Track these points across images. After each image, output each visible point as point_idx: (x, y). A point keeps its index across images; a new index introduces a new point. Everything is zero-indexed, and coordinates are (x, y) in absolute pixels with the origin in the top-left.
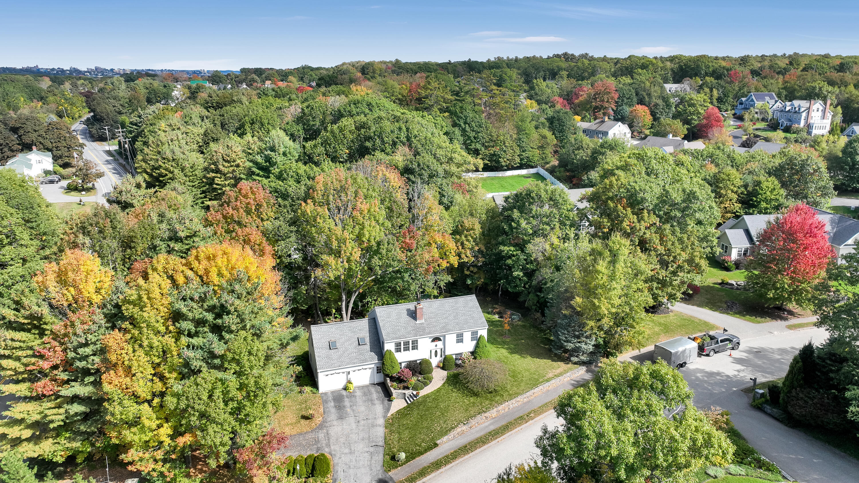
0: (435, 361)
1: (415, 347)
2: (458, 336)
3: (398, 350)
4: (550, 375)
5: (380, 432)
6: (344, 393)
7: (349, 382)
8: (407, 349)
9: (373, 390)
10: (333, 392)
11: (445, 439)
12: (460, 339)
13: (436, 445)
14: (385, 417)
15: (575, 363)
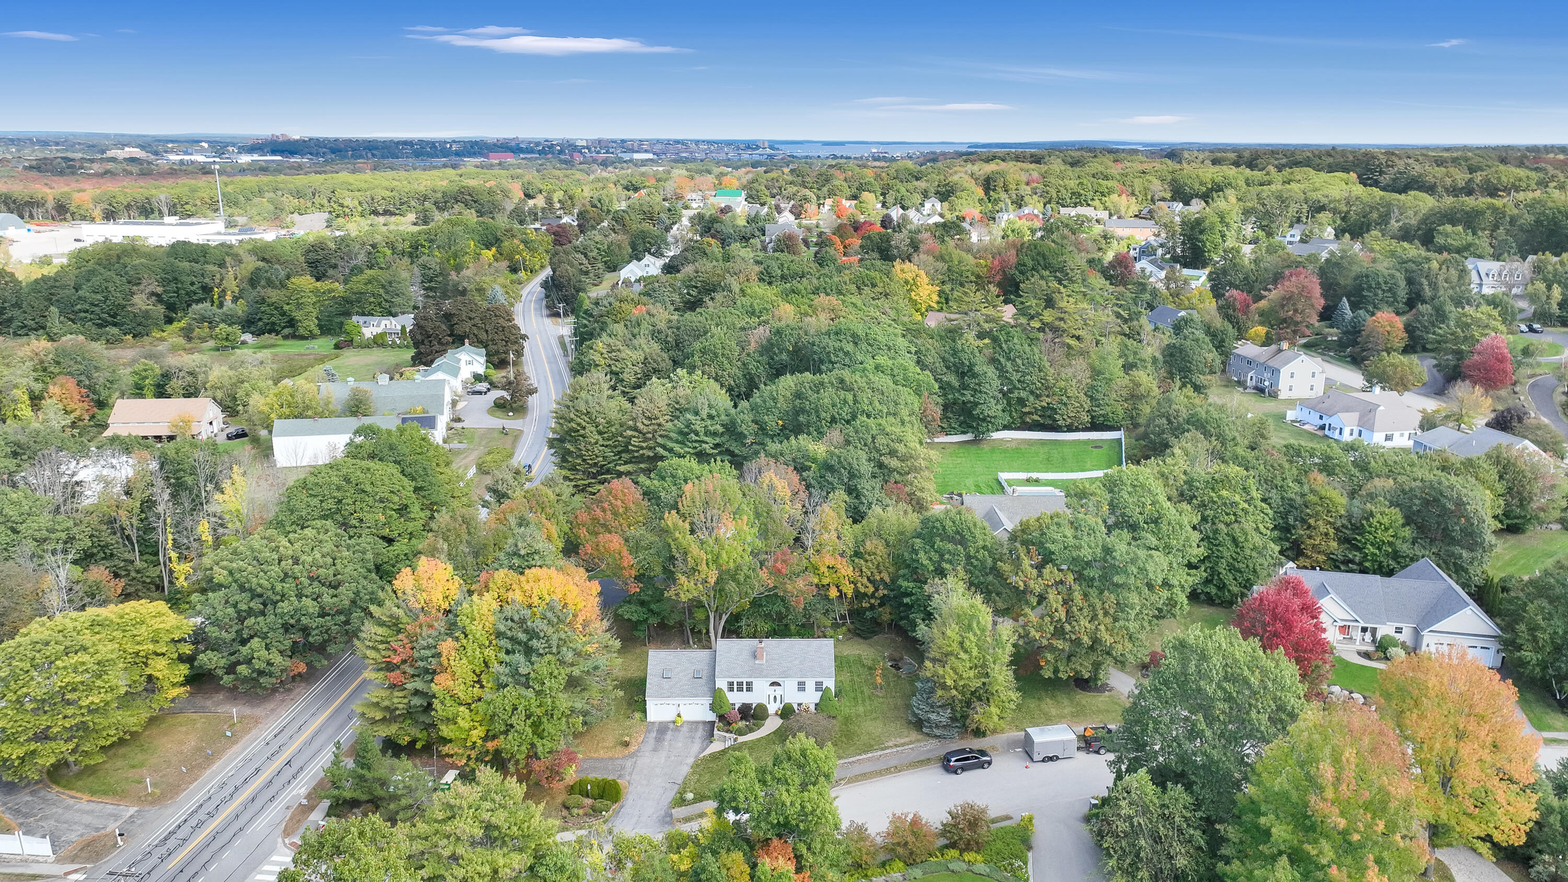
0: (773, 708)
1: (749, 689)
2: (799, 683)
3: (731, 689)
4: (891, 744)
5: (685, 770)
6: (671, 726)
7: (679, 715)
8: (740, 689)
9: (701, 727)
10: (659, 723)
12: (801, 686)
14: (697, 756)
15: (928, 735)
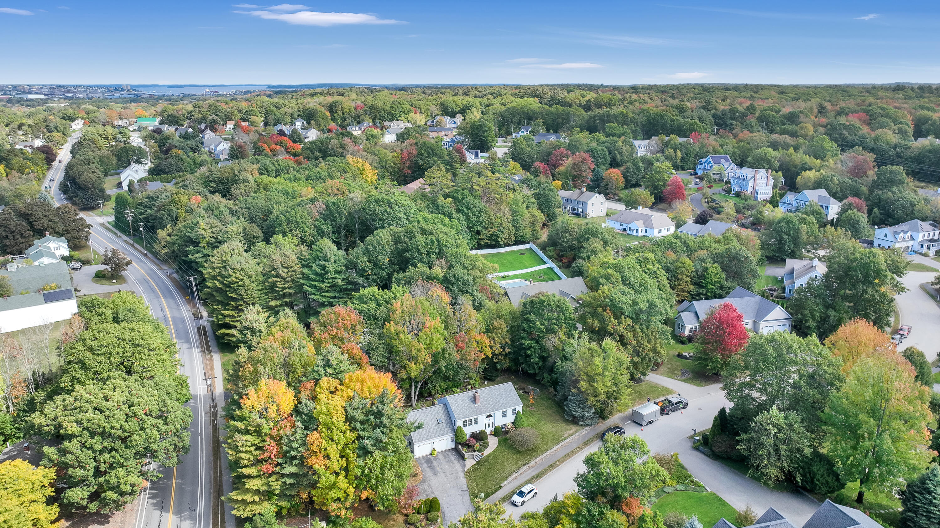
0: (488, 431)
1: (476, 423)
2: (503, 412)
3: (465, 425)
4: (566, 435)
5: (463, 481)
6: (431, 457)
7: (434, 450)
8: (470, 424)
9: (449, 453)
10: (423, 457)
11: (506, 482)
12: (504, 414)
13: (501, 487)
14: (463, 471)
15: (582, 425)
